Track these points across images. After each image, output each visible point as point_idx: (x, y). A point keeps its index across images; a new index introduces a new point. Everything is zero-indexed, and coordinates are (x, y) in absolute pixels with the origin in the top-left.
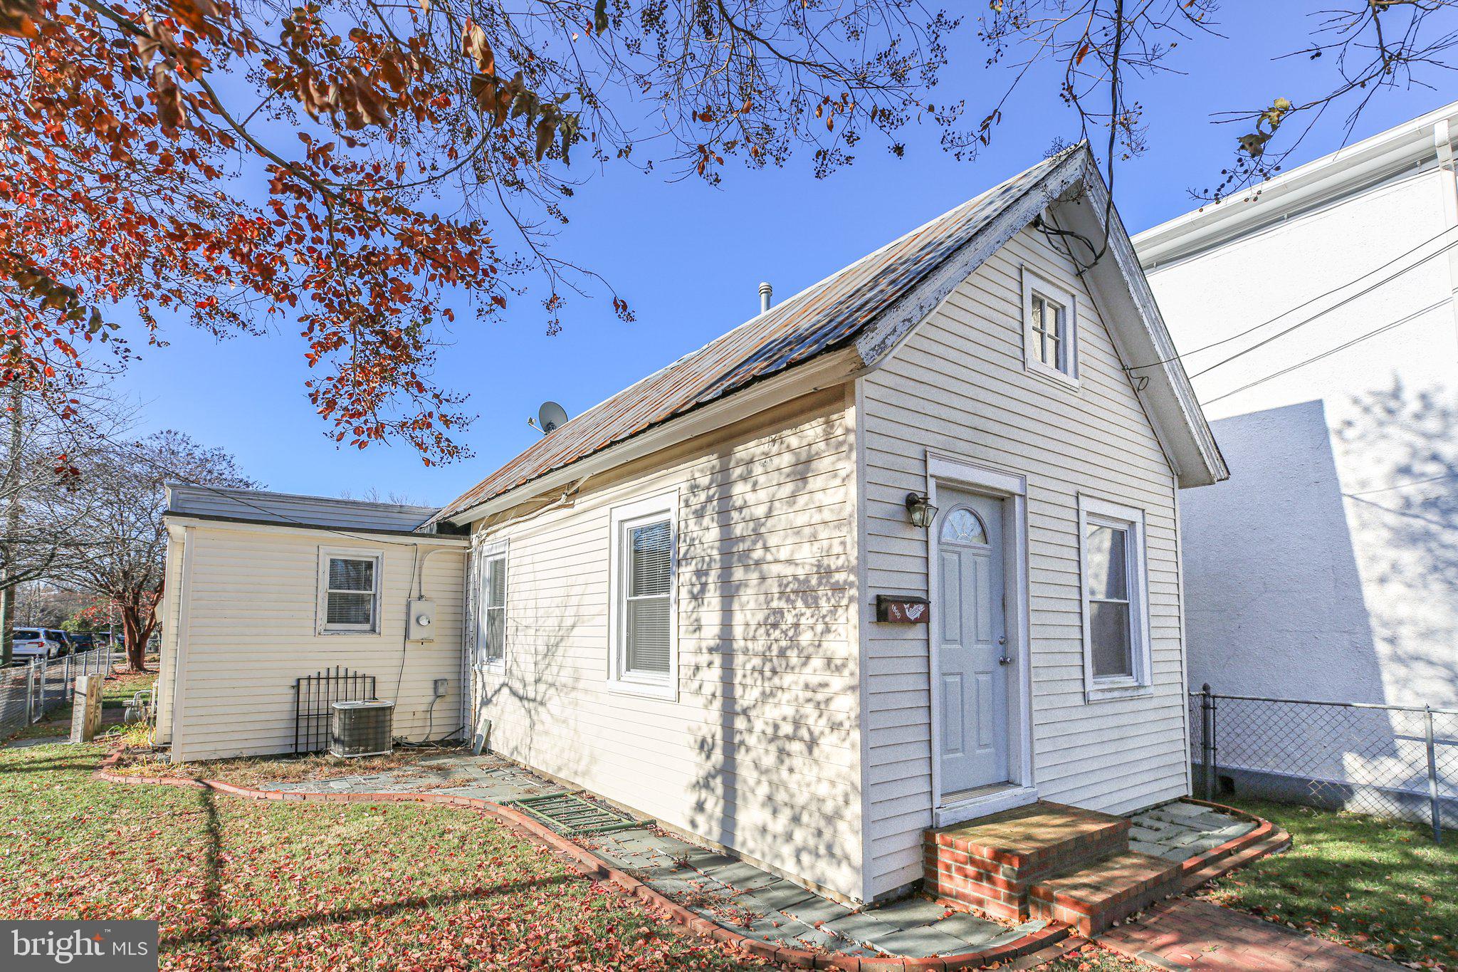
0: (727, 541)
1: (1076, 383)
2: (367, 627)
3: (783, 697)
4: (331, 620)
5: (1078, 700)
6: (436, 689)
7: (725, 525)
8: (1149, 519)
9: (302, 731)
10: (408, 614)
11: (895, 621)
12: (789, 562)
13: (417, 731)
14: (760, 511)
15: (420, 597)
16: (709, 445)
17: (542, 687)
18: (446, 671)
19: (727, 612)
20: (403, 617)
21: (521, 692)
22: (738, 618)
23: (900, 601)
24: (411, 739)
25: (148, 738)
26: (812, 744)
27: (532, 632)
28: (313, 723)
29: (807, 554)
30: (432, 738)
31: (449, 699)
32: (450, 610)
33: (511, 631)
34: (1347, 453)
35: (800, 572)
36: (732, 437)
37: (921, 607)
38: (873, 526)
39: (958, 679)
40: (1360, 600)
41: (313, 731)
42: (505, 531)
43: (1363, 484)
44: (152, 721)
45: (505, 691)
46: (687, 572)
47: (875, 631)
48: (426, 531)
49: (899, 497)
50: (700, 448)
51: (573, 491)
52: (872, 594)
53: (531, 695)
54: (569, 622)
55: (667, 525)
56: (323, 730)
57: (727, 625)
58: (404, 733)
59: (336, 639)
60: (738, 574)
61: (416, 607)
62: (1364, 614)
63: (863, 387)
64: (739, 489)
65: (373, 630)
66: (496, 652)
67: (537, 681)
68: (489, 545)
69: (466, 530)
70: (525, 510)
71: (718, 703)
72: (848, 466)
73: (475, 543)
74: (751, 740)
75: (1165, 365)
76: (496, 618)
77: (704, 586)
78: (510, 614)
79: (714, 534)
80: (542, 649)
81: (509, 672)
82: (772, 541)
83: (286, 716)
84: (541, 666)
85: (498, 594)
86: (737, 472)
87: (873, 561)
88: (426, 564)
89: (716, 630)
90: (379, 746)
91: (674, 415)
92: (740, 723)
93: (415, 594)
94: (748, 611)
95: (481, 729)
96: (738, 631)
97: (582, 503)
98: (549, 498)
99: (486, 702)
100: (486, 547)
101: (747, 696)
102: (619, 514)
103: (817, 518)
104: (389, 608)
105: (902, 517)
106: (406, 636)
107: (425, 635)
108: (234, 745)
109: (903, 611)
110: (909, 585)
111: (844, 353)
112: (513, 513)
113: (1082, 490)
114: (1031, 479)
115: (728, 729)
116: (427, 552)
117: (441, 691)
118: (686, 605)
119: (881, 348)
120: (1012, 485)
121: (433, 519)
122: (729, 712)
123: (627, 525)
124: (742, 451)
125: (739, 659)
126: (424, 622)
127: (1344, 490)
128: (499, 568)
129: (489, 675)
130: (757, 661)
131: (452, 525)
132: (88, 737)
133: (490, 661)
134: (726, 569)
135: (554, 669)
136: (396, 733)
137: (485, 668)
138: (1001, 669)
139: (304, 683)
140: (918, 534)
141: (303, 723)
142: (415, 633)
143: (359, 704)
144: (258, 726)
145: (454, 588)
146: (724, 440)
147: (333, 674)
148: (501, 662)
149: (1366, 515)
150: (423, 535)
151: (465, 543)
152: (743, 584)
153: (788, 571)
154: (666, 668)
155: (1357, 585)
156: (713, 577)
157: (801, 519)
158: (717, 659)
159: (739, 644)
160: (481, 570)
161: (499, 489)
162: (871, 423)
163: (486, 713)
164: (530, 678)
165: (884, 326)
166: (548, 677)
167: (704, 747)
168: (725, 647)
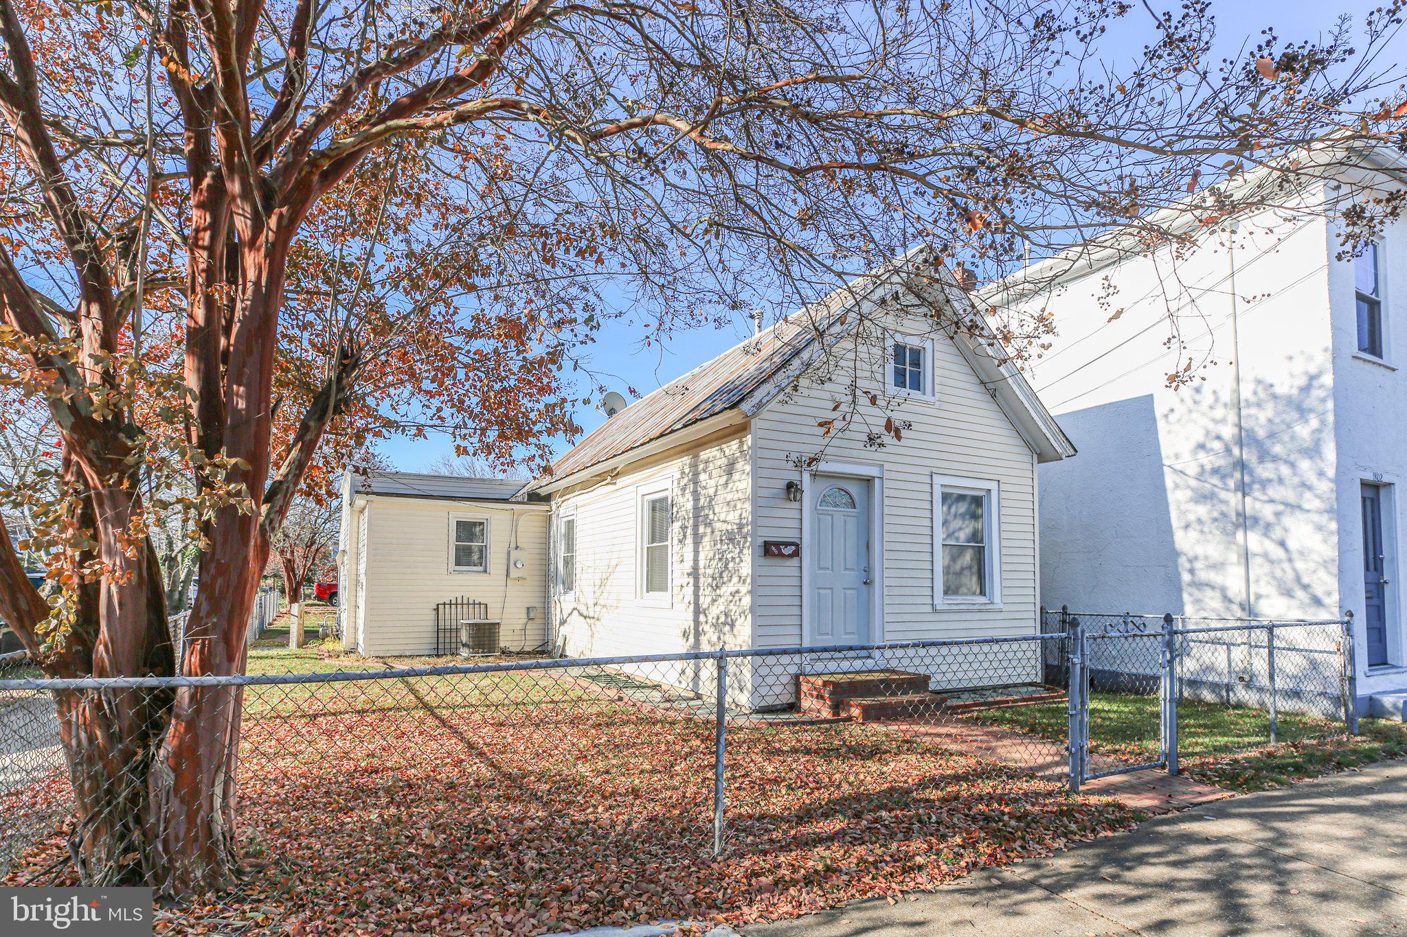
0: (697, 509)
1: (932, 399)
2: (481, 569)
3: (721, 600)
4: (458, 563)
5: (929, 609)
6: (528, 613)
7: (696, 500)
8: (1003, 487)
9: (441, 640)
10: (509, 559)
11: (774, 555)
12: (724, 521)
13: (516, 643)
14: (711, 491)
15: (517, 548)
16: (688, 450)
17: (598, 608)
18: (535, 601)
19: (696, 552)
20: (505, 561)
21: (585, 613)
22: (702, 556)
23: (777, 544)
24: (512, 649)
25: (340, 646)
26: (732, 626)
27: (591, 570)
28: (448, 635)
29: (733, 517)
30: (526, 649)
31: (537, 621)
32: (538, 557)
33: (578, 571)
34: (1169, 432)
35: (729, 527)
36: (699, 446)
37: (793, 548)
38: (761, 502)
39: (829, 591)
40: (1172, 542)
41: (447, 640)
42: (575, 500)
43: (1177, 456)
44: (338, 637)
45: (575, 612)
46: (677, 525)
47: (763, 561)
48: (520, 499)
49: (782, 484)
50: (683, 451)
51: (615, 474)
52: (760, 541)
53: (591, 615)
54: (614, 562)
55: (667, 498)
56: (454, 640)
57: (696, 560)
58: (508, 644)
59: (461, 576)
60: (701, 529)
61: (514, 555)
62: (1175, 554)
63: (755, 423)
64: (703, 477)
65: (485, 571)
66: (569, 587)
67: (595, 605)
68: (564, 509)
69: (547, 498)
70: (586, 485)
71: (692, 606)
72: (748, 468)
73: (554, 508)
74: (707, 628)
75: (1010, 381)
76: (569, 562)
77: (685, 536)
78: (578, 559)
79: (690, 505)
80: (598, 582)
81: (577, 600)
82: (717, 509)
83: (429, 629)
84: (598, 594)
85: (570, 547)
86: (701, 467)
87: (761, 522)
88: (521, 523)
89: (691, 563)
90: (491, 650)
91: (662, 435)
92: (702, 618)
93: (513, 545)
94: (706, 550)
95: (560, 642)
96: (701, 564)
97: (621, 482)
98: (600, 478)
99: (563, 622)
100: (562, 510)
101: (704, 602)
102: (642, 490)
103: (736, 497)
104: (496, 558)
105: (783, 495)
106: (508, 575)
107: (520, 575)
108: (398, 647)
109: (779, 550)
110: (789, 535)
111: (735, 410)
112: (579, 487)
113: (935, 470)
114: (887, 466)
115: (697, 623)
116: (521, 514)
117: (532, 615)
118: (677, 548)
119: (760, 405)
120: (872, 471)
121: (525, 490)
122: (698, 611)
123: (647, 498)
124: (704, 455)
125: (702, 580)
126: (519, 565)
127: (1165, 462)
128: (570, 525)
129: (564, 603)
130: (710, 580)
131: (538, 495)
132: (300, 646)
133: (565, 593)
134: (696, 527)
135: (605, 595)
136: (502, 645)
137: (562, 598)
138: (864, 587)
139: (441, 607)
140: (796, 505)
141: (441, 635)
142: (514, 573)
143: (477, 621)
144: (413, 635)
145: (539, 541)
146: (695, 447)
147: (459, 601)
148: (572, 593)
149: (1178, 480)
150: (519, 503)
151: (547, 508)
152: (705, 534)
153: (724, 527)
154: (666, 590)
155: (1169, 531)
156: (689, 531)
157: (729, 497)
158: (691, 580)
159: (701, 571)
160: (559, 527)
161: (568, 471)
162: (761, 443)
163: (564, 630)
164: (591, 603)
165: (759, 395)
166: (601, 602)
167: (685, 634)
168: (695, 573)
